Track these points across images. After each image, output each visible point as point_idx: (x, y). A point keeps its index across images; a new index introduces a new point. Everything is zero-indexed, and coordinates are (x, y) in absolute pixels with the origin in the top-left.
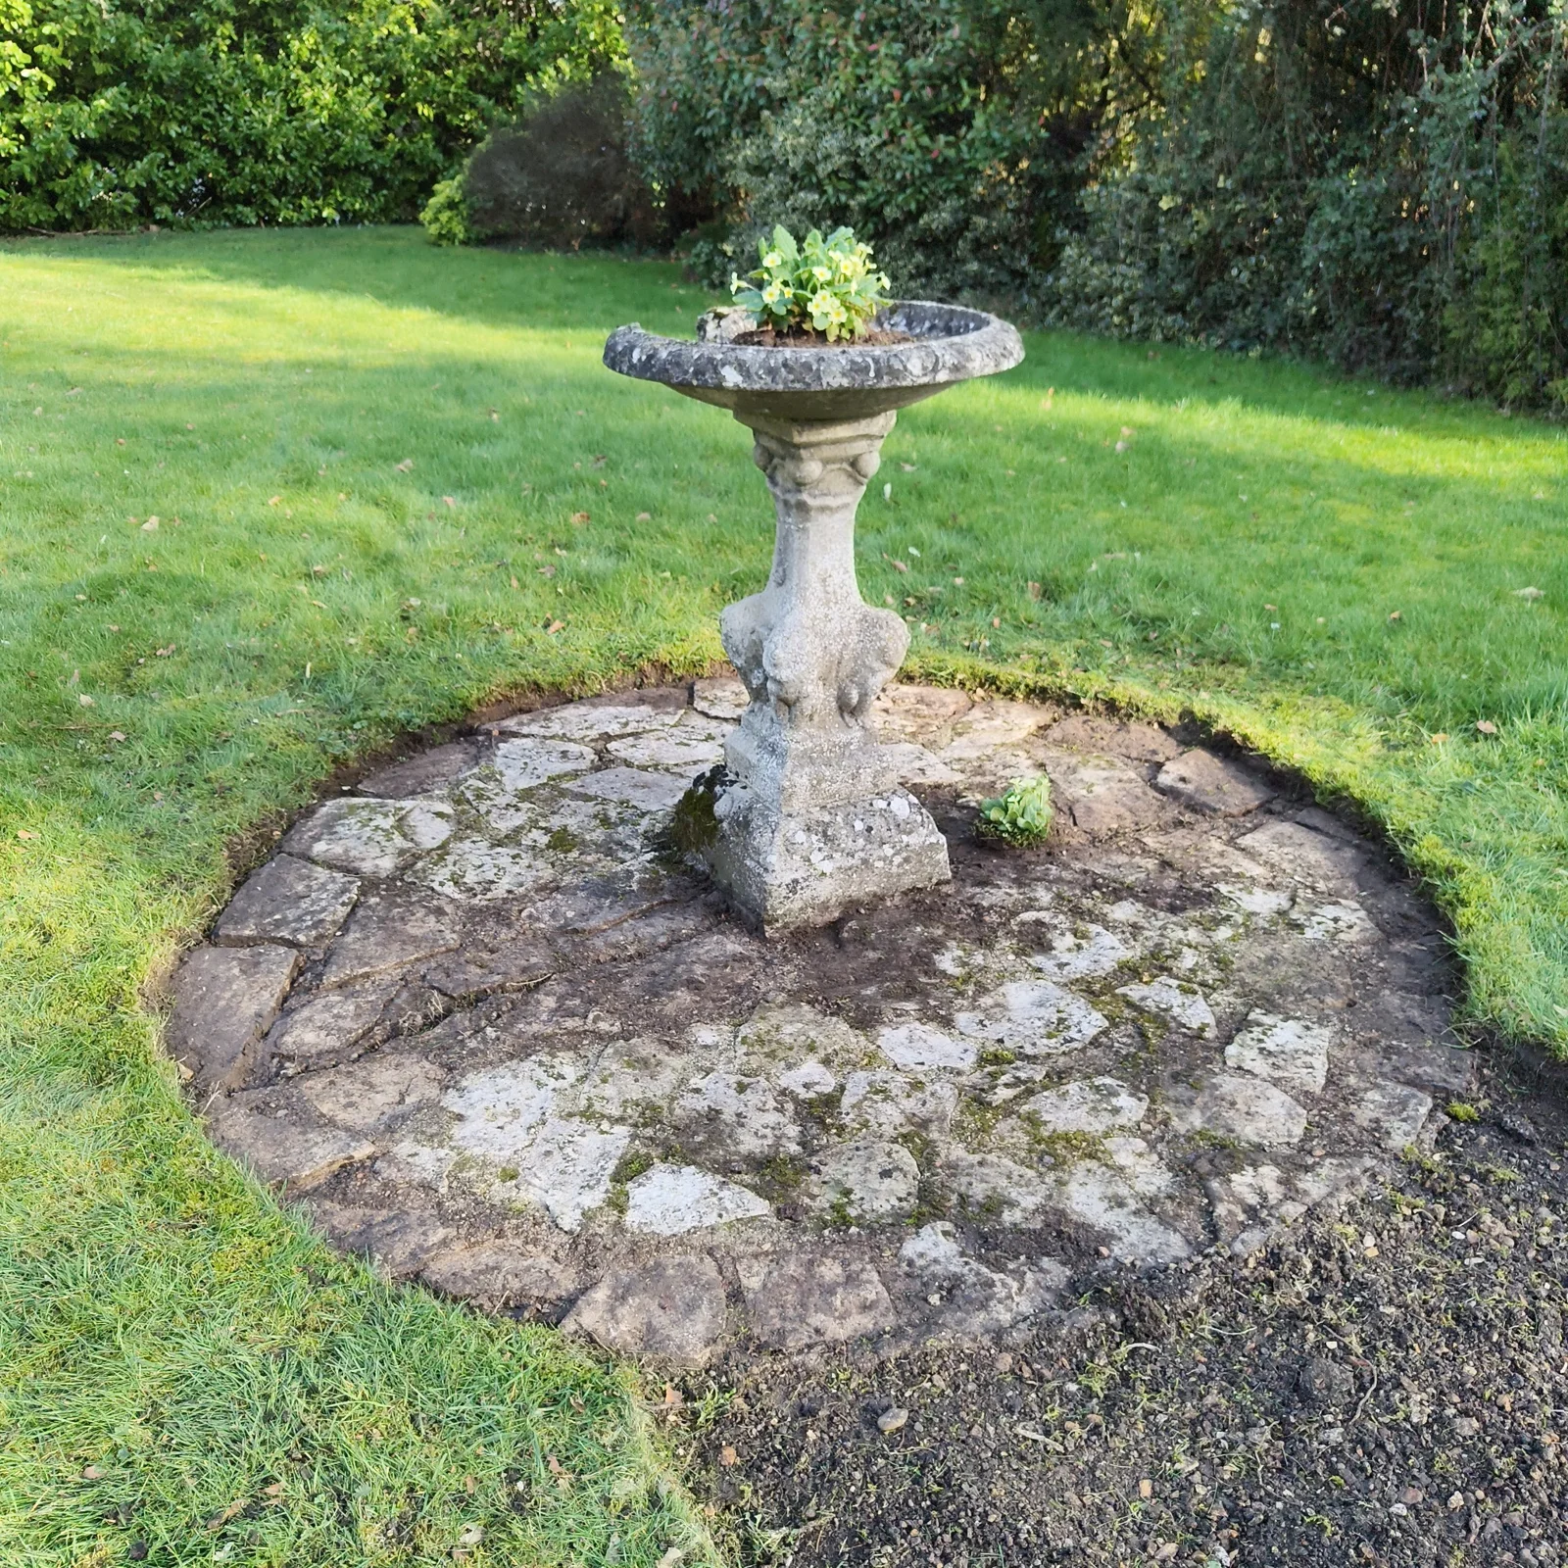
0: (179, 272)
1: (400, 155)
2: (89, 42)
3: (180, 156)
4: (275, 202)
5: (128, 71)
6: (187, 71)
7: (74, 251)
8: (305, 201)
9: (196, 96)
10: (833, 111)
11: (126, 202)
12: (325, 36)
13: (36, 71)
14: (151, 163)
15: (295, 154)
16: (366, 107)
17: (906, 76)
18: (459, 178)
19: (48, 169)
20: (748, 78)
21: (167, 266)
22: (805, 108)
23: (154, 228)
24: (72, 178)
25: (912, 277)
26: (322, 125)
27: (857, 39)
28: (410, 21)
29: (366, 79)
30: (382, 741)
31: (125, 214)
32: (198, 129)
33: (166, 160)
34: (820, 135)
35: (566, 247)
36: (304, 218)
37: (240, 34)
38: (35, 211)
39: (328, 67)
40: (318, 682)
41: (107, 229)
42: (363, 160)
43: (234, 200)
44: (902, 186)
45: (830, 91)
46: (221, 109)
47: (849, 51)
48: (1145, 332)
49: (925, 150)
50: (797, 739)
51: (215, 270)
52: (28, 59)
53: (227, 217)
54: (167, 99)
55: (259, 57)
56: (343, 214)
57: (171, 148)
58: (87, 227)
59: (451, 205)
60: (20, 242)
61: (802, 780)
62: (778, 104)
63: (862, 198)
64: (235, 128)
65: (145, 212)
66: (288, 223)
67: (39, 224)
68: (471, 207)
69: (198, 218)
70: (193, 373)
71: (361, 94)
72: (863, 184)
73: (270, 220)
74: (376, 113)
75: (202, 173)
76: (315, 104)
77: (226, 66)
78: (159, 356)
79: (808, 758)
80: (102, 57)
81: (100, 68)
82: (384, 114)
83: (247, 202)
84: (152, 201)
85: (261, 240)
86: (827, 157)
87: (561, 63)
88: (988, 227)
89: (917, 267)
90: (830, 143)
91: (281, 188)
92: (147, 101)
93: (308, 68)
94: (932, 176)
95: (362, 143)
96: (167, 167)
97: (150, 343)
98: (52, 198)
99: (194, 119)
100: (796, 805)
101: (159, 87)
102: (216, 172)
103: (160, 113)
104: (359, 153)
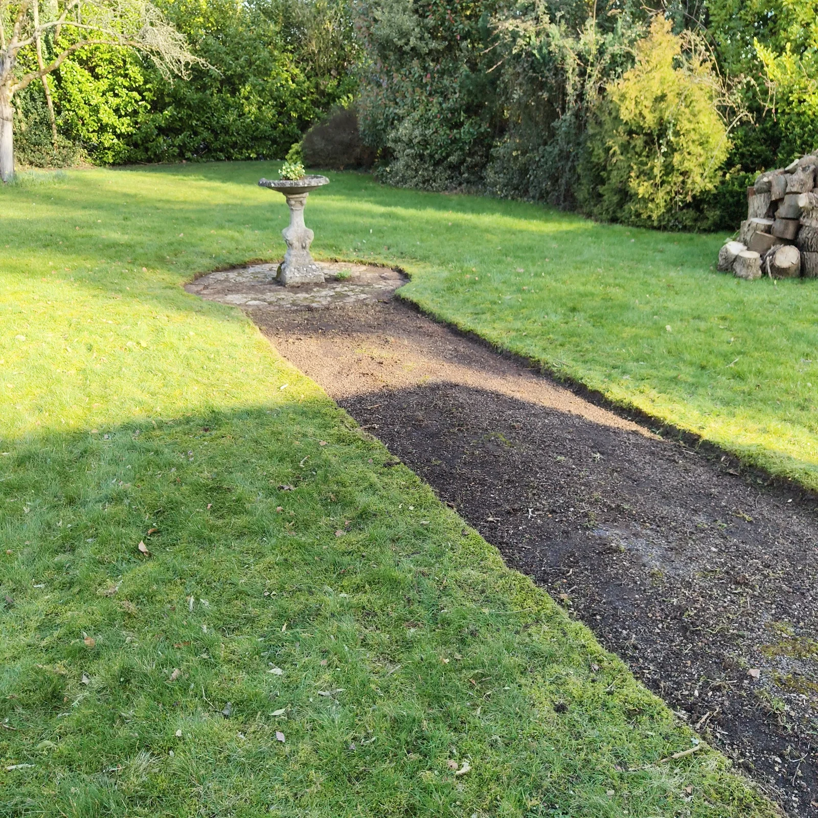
0: (193, 177)
1: (283, 132)
2: (164, 90)
3: (196, 134)
4: (232, 151)
5: (178, 102)
6: (201, 100)
7: (154, 170)
8: (244, 151)
9: (204, 110)
10: (418, 121)
11: (174, 151)
12: (254, 86)
13: (144, 102)
14: (184, 136)
15: (240, 132)
16: (269, 114)
17: (442, 109)
18: (301, 142)
19: (146, 139)
20: (391, 109)
21: (188, 175)
22: (409, 120)
23: (184, 161)
24: (155, 142)
25: (447, 179)
26: (252, 121)
27: (426, 97)
28: (289, 79)
29: (270, 103)
30: (226, 266)
31: (173, 156)
32: (203, 123)
33: (190, 135)
34: (413, 130)
35: (338, 169)
36: (243, 157)
37: (222, 86)
38: (140, 155)
39: (255, 98)
40: (215, 258)
41: (167, 162)
42: (267, 134)
43: (216, 150)
44: (441, 146)
45: (416, 115)
46: (213, 115)
47: (423, 101)
48: (506, 196)
49: (448, 135)
50: (293, 252)
51: (205, 177)
52: (141, 98)
53: (213, 157)
54: (192, 111)
55: (229, 95)
56: (258, 155)
57: (193, 130)
58: (159, 161)
59: (297, 153)
60: (134, 167)
61: (294, 260)
62: (401, 119)
63: (428, 151)
64: (218, 122)
65: (181, 155)
66: (236, 159)
67: (142, 160)
68: (305, 153)
69: (202, 157)
70: (195, 206)
71: (268, 108)
72: (428, 147)
73: (229, 158)
74: (274, 116)
75: (204, 140)
76: (250, 112)
77: (215, 99)
78: (185, 202)
79: (295, 256)
80: (168, 95)
81: (167, 100)
82: (277, 116)
83: (221, 151)
84: (184, 151)
85: (225, 166)
86: (416, 137)
87: (350, 95)
88: (471, 162)
89: (449, 176)
90: (417, 132)
91: (234, 145)
92: (184, 112)
93: (247, 98)
94: (451, 144)
95: (268, 128)
96: (191, 137)
97: (182, 199)
98: (147, 150)
99: (202, 119)
100: (293, 264)
101: (189, 107)
102: (210, 139)
103: (190, 117)
104: (266, 131)
